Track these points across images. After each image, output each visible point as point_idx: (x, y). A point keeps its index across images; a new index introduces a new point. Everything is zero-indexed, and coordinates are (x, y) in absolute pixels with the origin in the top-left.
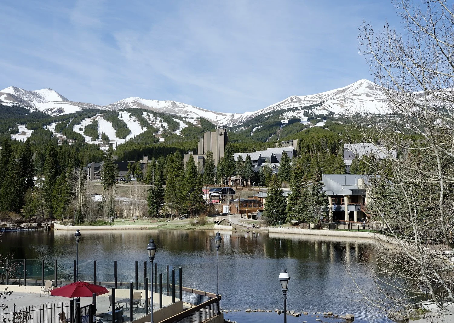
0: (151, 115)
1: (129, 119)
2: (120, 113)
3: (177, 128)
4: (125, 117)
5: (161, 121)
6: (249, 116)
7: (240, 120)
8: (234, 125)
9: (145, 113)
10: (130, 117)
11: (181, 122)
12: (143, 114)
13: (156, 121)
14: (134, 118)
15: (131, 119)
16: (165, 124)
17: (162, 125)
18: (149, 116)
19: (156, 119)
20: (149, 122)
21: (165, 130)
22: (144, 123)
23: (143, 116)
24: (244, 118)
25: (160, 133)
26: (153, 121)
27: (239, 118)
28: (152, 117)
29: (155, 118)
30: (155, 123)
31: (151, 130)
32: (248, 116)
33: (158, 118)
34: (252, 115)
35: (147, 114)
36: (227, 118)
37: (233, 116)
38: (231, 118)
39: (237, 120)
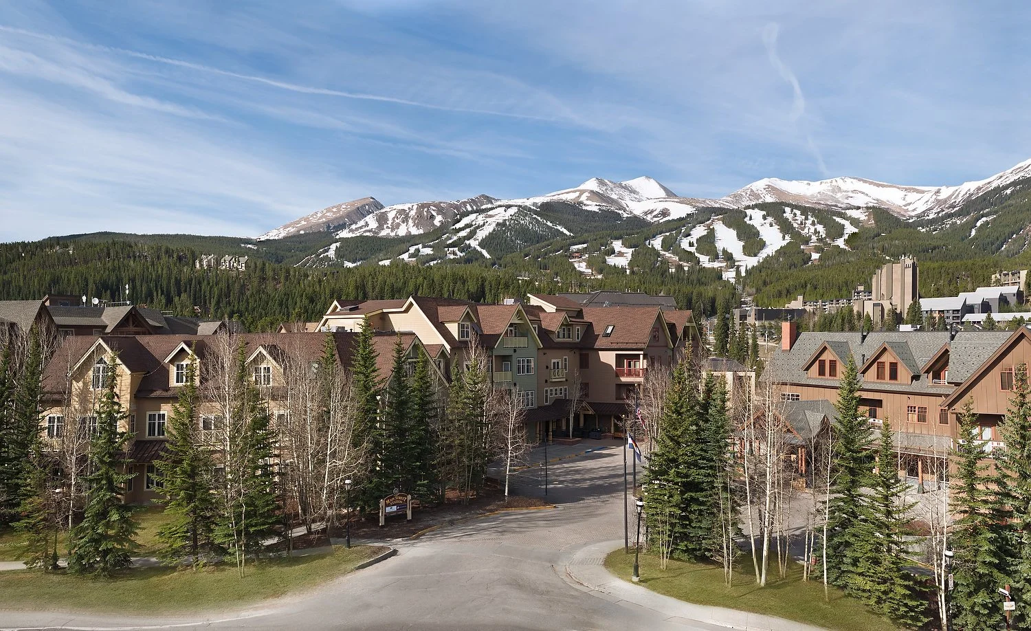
0: (798, 213)
1: (763, 222)
2: (749, 212)
3: (841, 235)
4: (756, 218)
5: (813, 224)
6: (971, 191)
7: (953, 201)
8: (939, 213)
9: (788, 210)
10: (764, 218)
11: (847, 223)
12: (784, 212)
13: (805, 223)
14: (770, 219)
15: (765, 221)
16: (820, 228)
17: (816, 229)
18: (795, 215)
19: (807, 219)
20: (795, 225)
21: (820, 240)
22: (786, 227)
23: (784, 215)
24: (960, 196)
25: (813, 244)
26: (801, 222)
27: (950, 197)
28: (800, 218)
29: (803, 217)
30: (805, 227)
31: (799, 239)
32: (969, 190)
33: (809, 217)
34: (979, 189)
35: (792, 211)
36: (927, 196)
37: (938, 192)
38: (934, 197)
39: (945, 201)
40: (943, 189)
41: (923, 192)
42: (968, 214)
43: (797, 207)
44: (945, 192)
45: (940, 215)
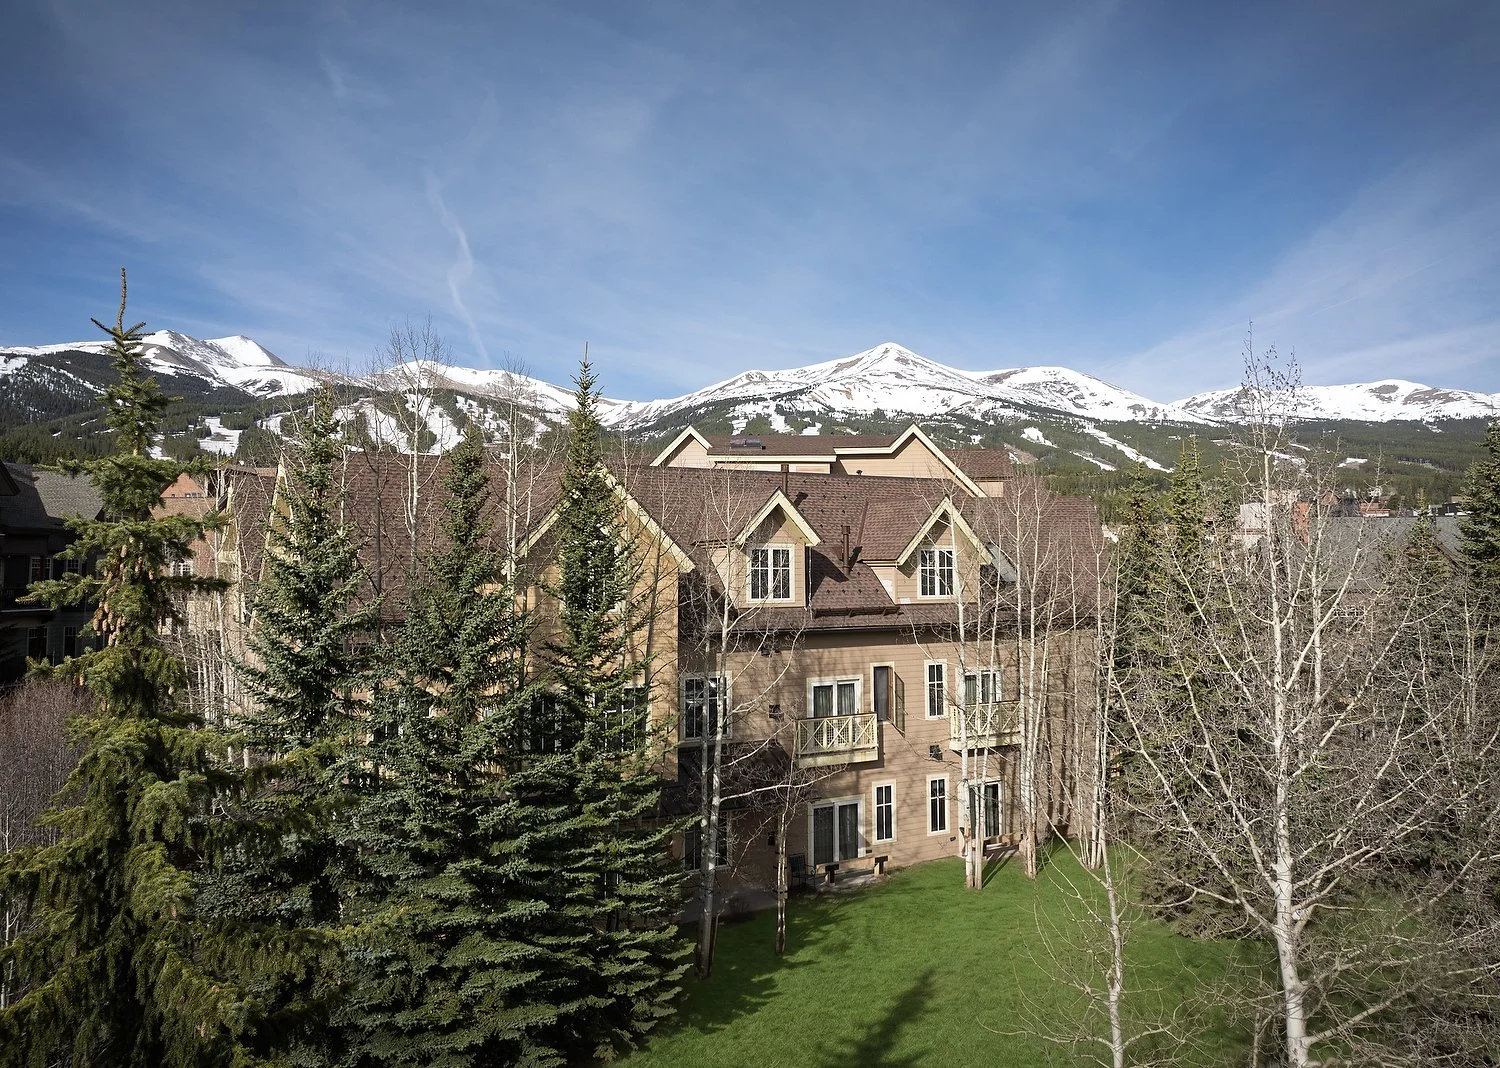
0: (474, 404)
1: (430, 410)
2: (411, 397)
3: (530, 434)
5: (494, 418)
6: (662, 409)
8: (633, 425)
9: (461, 399)
10: (433, 406)
11: (537, 422)
12: (457, 402)
13: (485, 417)
14: (438, 409)
15: (434, 410)
16: (504, 424)
17: (498, 425)
18: (470, 405)
19: (486, 412)
20: (471, 419)
22: (460, 420)
23: (458, 405)
24: (653, 410)
26: (479, 417)
27: (642, 412)
28: (477, 410)
29: (482, 410)
30: (484, 421)
33: (489, 410)
34: (670, 406)
35: (466, 401)
36: (618, 409)
37: (630, 406)
38: (626, 410)
39: (637, 415)
40: (634, 403)
41: (614, 404)
42: (665, 428)
43: (472, 397)
44: (637, 407)
45: (635, 428)
